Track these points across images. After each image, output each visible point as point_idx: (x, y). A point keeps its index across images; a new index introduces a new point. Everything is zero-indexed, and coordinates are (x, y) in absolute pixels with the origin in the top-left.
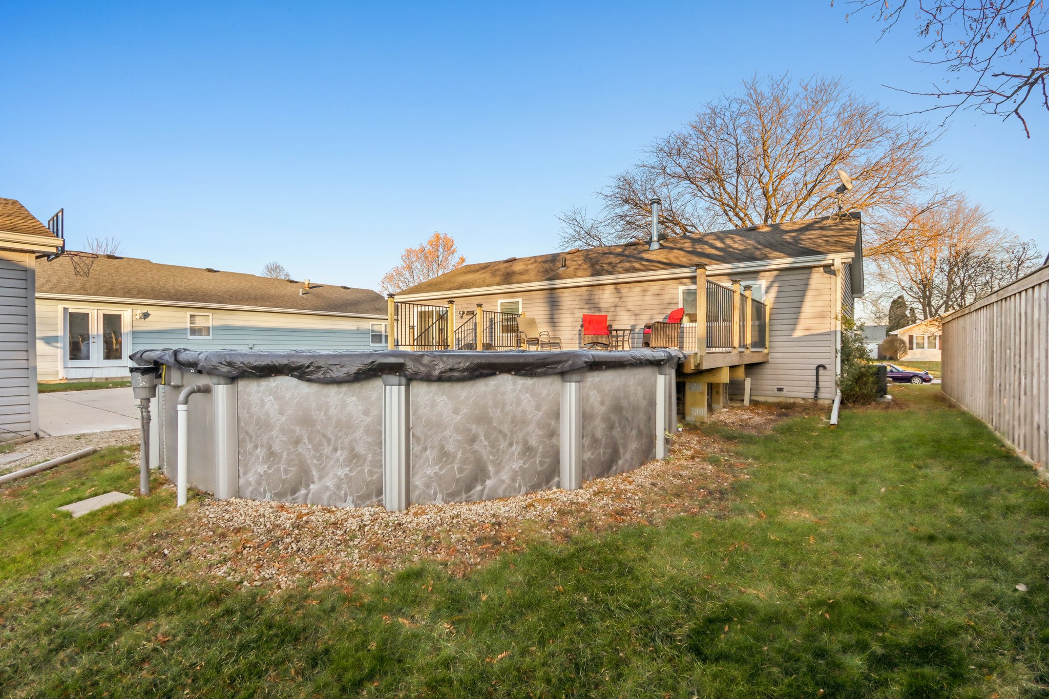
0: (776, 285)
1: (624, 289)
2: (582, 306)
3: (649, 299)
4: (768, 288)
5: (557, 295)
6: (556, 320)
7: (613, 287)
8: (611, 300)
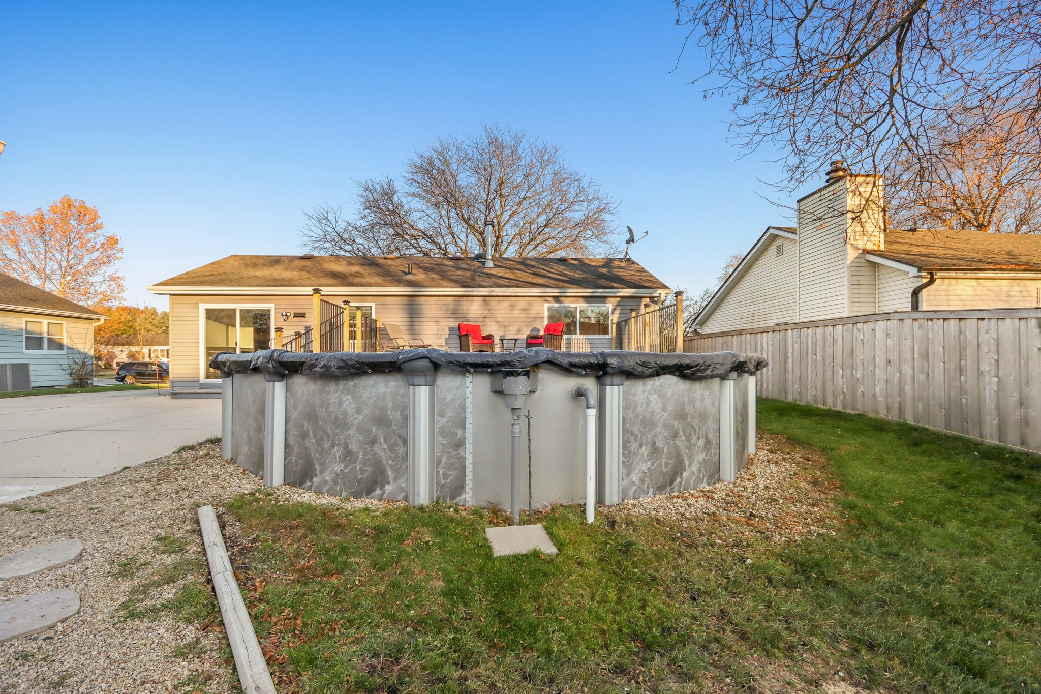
0: (619, 308)
1: (493, 302)
2: (449, 315)
3: (517, 313)
4: (614, 310)
5: (417, 302)
6: (416, 328)
7: (481, 299)
8: (480, 311)
